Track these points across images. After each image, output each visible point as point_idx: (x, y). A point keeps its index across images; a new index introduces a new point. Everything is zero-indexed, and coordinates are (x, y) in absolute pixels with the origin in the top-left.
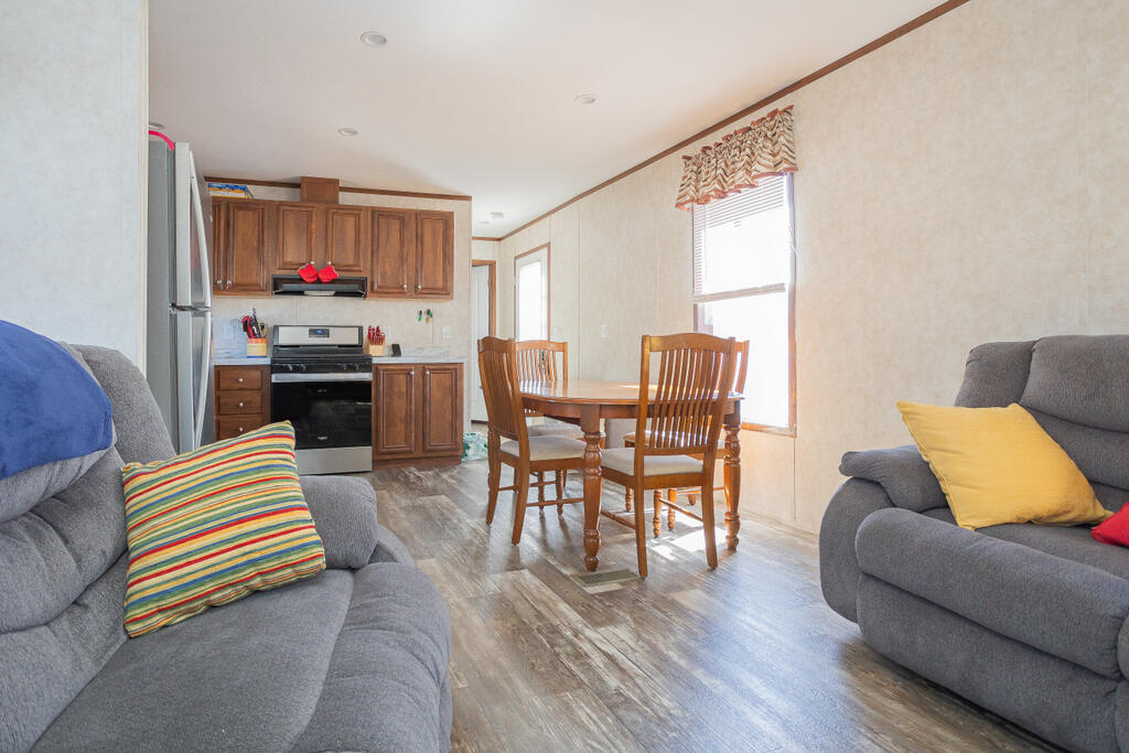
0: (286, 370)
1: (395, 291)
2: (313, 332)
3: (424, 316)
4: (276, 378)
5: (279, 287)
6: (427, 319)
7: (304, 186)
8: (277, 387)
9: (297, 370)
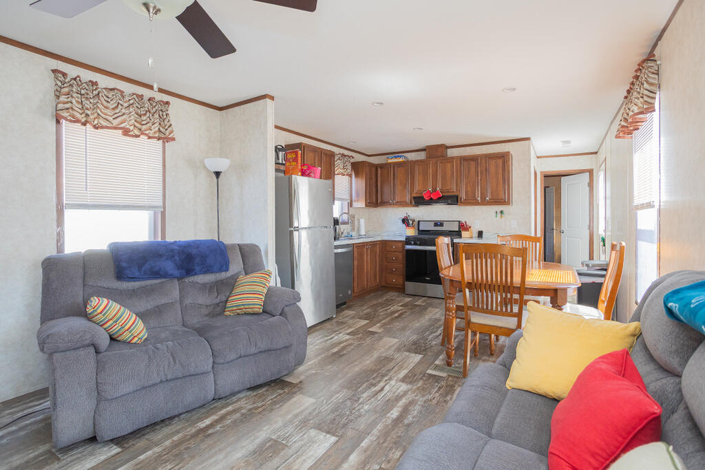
0: (410, 244)
1: (471, 201)
2: (436, 225)
3: (499, 215)
4: (408, 247)
5: (419, 201)
6: (501, 216)
7: (428, 150)
8: (408, 251)
9: (415, 244)
